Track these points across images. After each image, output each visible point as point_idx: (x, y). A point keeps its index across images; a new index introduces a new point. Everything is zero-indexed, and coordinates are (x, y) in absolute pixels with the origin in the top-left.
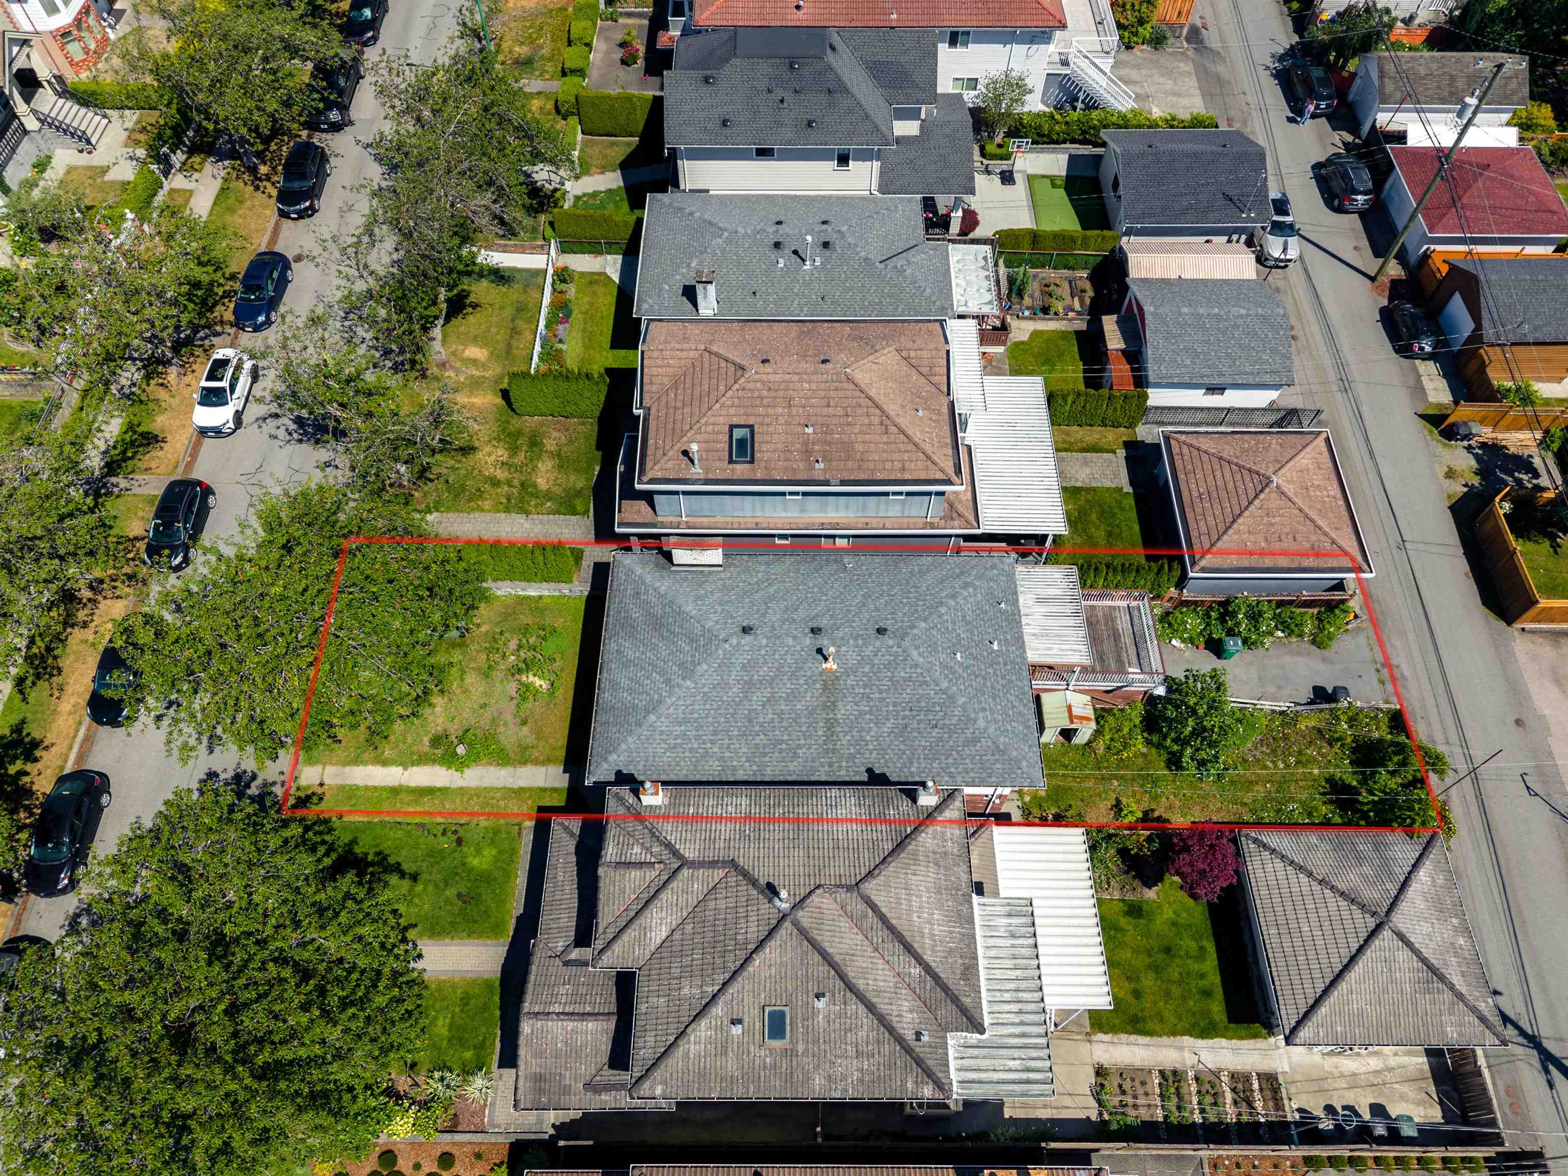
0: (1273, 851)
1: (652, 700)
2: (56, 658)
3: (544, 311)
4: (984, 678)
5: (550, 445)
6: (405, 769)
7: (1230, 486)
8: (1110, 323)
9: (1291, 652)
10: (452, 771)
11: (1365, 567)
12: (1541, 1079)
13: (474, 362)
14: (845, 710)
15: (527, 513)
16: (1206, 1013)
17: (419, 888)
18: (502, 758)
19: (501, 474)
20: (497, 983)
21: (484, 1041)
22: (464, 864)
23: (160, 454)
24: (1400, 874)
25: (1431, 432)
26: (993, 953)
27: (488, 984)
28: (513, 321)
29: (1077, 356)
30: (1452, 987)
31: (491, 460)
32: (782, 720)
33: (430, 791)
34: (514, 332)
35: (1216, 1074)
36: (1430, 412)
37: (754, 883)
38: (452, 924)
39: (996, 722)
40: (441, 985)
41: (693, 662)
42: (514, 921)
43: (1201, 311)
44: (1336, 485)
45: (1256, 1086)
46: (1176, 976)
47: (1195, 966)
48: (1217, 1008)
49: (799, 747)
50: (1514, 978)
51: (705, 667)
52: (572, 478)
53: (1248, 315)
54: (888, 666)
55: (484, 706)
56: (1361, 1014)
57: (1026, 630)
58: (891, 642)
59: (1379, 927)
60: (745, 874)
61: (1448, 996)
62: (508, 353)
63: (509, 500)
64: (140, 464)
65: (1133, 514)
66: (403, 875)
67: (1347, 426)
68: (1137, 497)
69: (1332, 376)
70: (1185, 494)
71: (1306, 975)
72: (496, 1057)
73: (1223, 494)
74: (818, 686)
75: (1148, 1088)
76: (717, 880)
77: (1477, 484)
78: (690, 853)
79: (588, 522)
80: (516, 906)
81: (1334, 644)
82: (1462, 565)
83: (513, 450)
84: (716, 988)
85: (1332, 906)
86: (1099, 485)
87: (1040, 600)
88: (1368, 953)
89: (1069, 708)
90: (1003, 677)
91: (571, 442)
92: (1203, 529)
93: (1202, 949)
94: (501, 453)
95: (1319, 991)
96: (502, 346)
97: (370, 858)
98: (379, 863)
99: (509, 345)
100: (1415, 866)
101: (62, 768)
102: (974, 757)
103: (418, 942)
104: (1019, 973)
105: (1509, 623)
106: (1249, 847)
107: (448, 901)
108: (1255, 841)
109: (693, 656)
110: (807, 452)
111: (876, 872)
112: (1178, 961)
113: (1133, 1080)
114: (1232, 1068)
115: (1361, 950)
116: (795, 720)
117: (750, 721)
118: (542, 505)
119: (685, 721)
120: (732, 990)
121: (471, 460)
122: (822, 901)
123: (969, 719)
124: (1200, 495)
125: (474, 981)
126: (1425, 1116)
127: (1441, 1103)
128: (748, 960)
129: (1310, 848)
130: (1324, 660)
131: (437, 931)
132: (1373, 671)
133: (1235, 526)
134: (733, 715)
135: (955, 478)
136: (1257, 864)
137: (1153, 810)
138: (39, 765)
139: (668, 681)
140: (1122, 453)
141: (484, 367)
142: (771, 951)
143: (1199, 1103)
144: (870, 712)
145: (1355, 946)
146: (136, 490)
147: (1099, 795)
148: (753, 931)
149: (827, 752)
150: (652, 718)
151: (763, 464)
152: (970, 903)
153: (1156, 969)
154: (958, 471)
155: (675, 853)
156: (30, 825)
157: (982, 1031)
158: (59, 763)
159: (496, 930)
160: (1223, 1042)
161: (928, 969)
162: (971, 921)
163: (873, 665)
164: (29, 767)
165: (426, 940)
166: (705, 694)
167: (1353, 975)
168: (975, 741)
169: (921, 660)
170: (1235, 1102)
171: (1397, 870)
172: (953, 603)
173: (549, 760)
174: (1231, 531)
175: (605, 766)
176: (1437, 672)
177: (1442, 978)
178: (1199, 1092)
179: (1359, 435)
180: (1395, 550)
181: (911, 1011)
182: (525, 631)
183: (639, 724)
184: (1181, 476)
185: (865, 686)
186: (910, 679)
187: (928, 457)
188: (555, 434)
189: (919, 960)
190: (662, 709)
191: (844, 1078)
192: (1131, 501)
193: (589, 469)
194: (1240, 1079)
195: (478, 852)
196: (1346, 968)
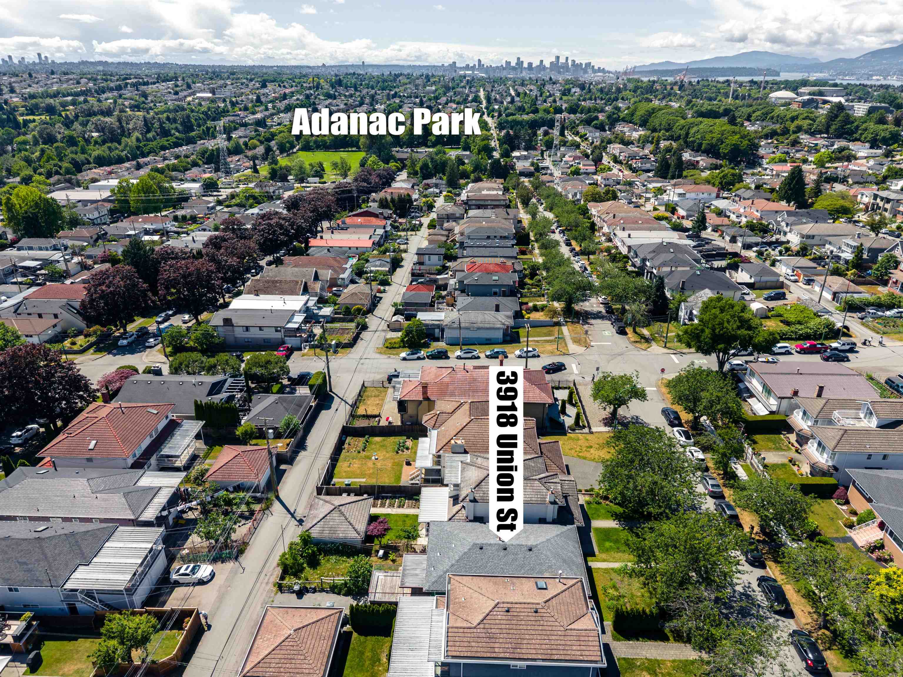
15: (647, 659)
40: (607, 518)
58: (478, 543)
114: (384, 508)
124: (324, 640)
125: (599, 519)
133: (318, 619)
165: (617, 528)
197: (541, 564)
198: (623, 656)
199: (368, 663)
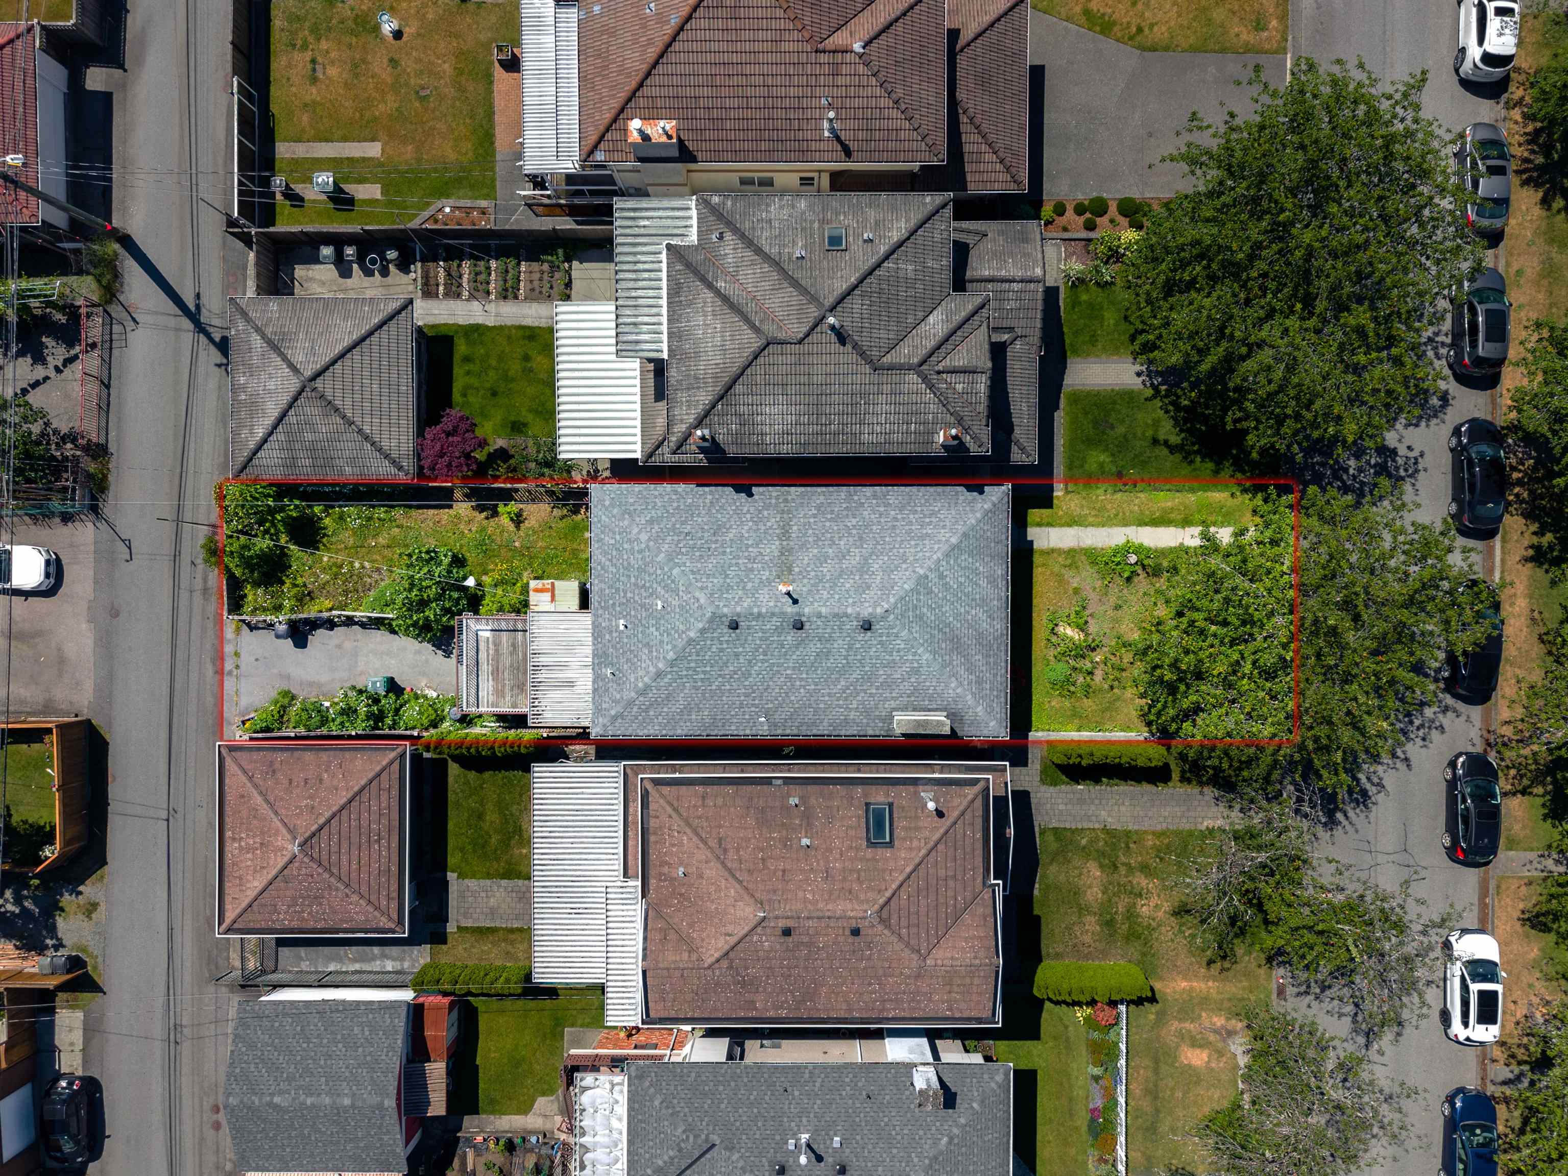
0: (387, 456)
1: (956, 560)
2: (1550, 653)
3: (1122, 1130)
4: (636, 585)
5: (1091, 923)
6: (1182, 544)
7: (345, 846)
8: (437, 1106)
9: (319, 685)
10: (1137, 541)
11: (223, 751)
12: (204, 300)
13: (1195, 1043)
14: (772, 548)
15: (1105, 830)
16: (470, 343)
17: (1149, 433)
18: (1092, 555)
19: (1141, 881)
20: (1068, 354)
21: (1073, 308)
22: (1113, 455)
23: (1521, 906)
24: (280, 436)
25: (95, 968)
26: (654, 311)
27: (1076, 352)
28: (1158, 1111)
29: (481, 1071)
30: (263, 336)
31: (1155, 900)
32: (831, 539)
33: (1155, 522)
34: (1153, 1093)
35: (472, 297)
36: (88, 995)
37: (855, 346)
38: (1114, 403)
39: (629, 541)
40: (1116, 351)
41: (919, 593)
42: (1062, 406)
43: (327, 1100)
44: (228, 856)
45: (441, 288)
46: (492, 373)
47: (474, 381)
48: (461, 348)
49: (814, 516)
50: (200, 379)
51: (906, 586)
52: (1062, 878)
53: (272, 1095)
54: (729, 588)
55: (1117, 608)
56: (345, 319)
57: (588, 650)
58: (725, 610)
59: (314, 378)
60: (862, 354)
61: (269, 331)
62: (1156, 1061)
63: (1128, 847)
64: (1539, 890)
65: (452, 842)
66: (1166, 443)
67: (188, 978)
68: (443, 868)
69: (186, 1048)
70: (395, 844)
71: (384, 350)
72: (1062, 296)
73: (355, 839)
74: (797, 570)
75: (529, 286)
76: (889, 355)
77: (67, 896)
78: (913, 377)
79: (1040, 820)
80: (1060, 418)
81: (274, 694)
82: (115, 791)
83: (1131, 914)
84: (885, 264)
85: (348, 402)
86: (483, 882)
87: (570, 684)
88: (327, 359)
89: (553, 599)
90: (618, 590)
91: (1068, 928)
92: (384, 796)
93: (464, 395)
94: (1144, 909)
95: (376, 335)
96: (1164, 1068)
97: (1198, 459)
98: (1189, 453)
99: (1156, 1071)
100: (265, 441)
101: (1504, 541)
102: (653, 507)
103: (1142, 387)
104: (634, 294)
105: (89, 721)
106: (408, 464)
107: (1122, 422)
108: (400, 468)
109: (919, 600)
110: (808, 817)
111: (751, 358)
112: (488, 385)
113: (541, 292)
114: (459, 302)
115: (334, 362)
116: (819, 539)
117: (861, 538)
118: (1091, 841)
119: (923, 537)
120: (873, 261)
121: (1177, 897)
122: (797, 329)
123: (656, 541)
124: (378, 841)
125: (1088, 355)
126: (308, 270)
127: (293, 279)
128: (861, 281)
129: (352, 461)
130: (288, 677)
131: (1127, 396)
132: (243, 667)
133: (350, 795)
134: (878, 543)
135: (649, 786)
136: (404, 447)
137: (487, 518)
138: (1526, 543)
139: (942, 577)
140: (451, 928)
141: (1181, 1036)
142: (841, 286)
143: (490, 274)
144: (748, 546)
145: (338, 366)
146: (1533, 855)
147: (535, 532)
148: (856, 304)
149: (789, 512)
150: (954, 540)
151: (856, 802)
152: (670, 350)
153: (507, 379)
154: (645, 795)
155: (925, 379)
156: (1514, 485)
157: (669, 247)
158: (1509, 546)
159: (1076, 398)
160: (461, 321)
161: (710, 286)
162: (670, 335)
163: (744, 588)
164: (1535, 540)
165: (1135, 388)
166: (905, 562)
167: (346, 342)
168: (651, 522)
169: (697, 594)
170: (460, 277)
171: (282, 437)
172: (660, 665)
173: (1048, 553)
174: (356, 789)
175: (994, 498)
176: (179, 665)
177: (270, 343)
178: (488, 283)
179: (177, 961)
180: (180, 810)
181: (726, 254)
182: (1088, 691)
183: (965, 535)
184: (394, 869)
185: (752, 570)
186: (708, 576)
187: (676, 810)
188: (1087, 939)
189: (718, 293)
190: (945, 548)
191: (781, 207)
192: (452, 861)
193: (1045, 891)
194: (453, 292)
195: (1101, 465)
196: (349, 349)
197: (892, 665)
198: (1054, 824)
199: (494, 840)
